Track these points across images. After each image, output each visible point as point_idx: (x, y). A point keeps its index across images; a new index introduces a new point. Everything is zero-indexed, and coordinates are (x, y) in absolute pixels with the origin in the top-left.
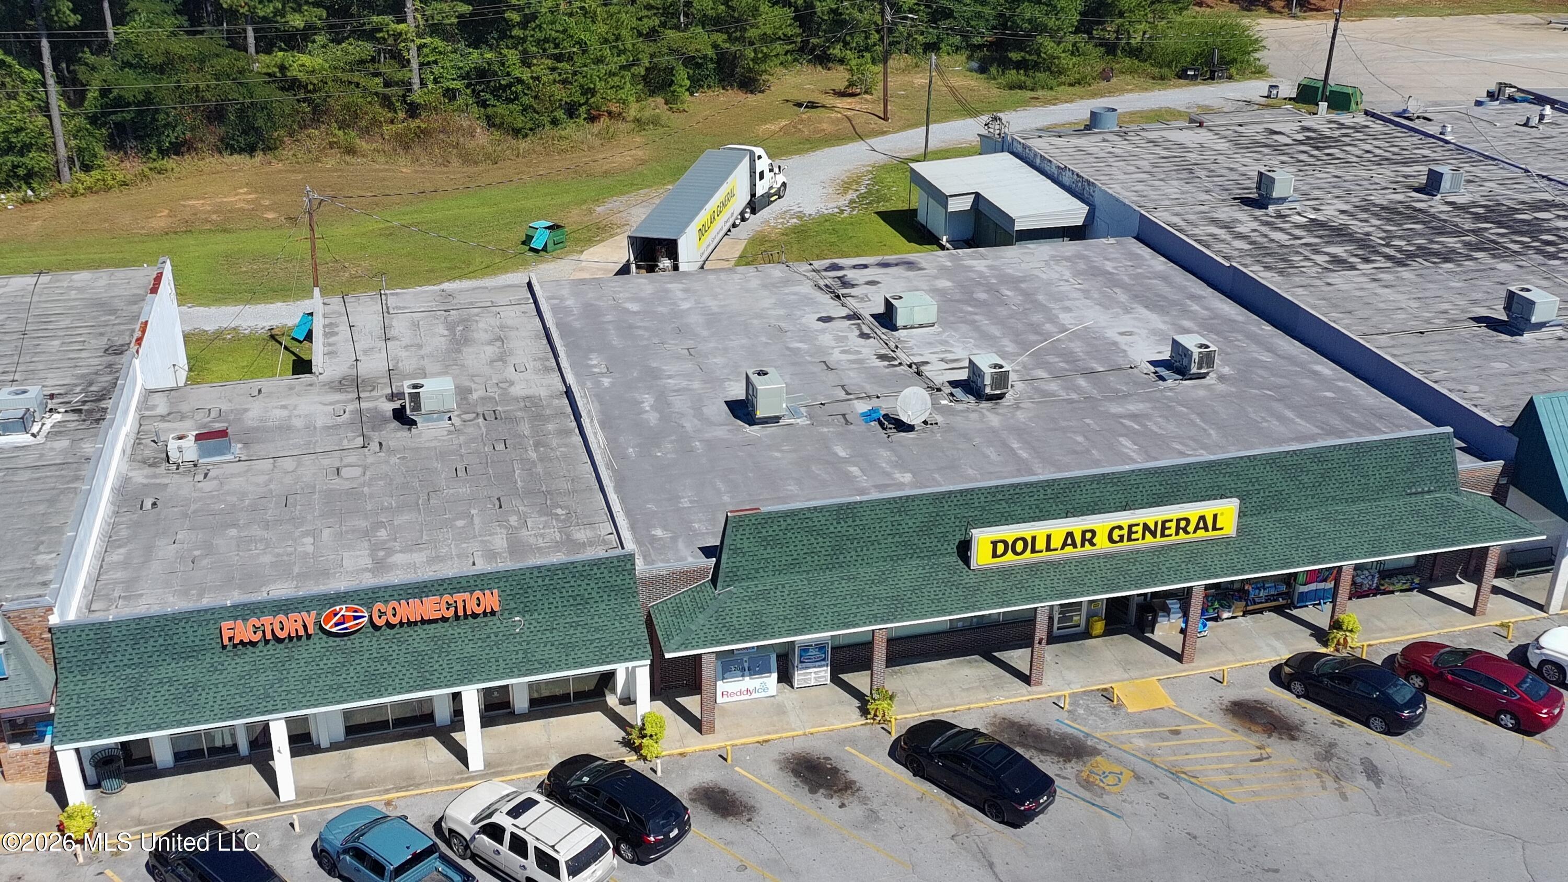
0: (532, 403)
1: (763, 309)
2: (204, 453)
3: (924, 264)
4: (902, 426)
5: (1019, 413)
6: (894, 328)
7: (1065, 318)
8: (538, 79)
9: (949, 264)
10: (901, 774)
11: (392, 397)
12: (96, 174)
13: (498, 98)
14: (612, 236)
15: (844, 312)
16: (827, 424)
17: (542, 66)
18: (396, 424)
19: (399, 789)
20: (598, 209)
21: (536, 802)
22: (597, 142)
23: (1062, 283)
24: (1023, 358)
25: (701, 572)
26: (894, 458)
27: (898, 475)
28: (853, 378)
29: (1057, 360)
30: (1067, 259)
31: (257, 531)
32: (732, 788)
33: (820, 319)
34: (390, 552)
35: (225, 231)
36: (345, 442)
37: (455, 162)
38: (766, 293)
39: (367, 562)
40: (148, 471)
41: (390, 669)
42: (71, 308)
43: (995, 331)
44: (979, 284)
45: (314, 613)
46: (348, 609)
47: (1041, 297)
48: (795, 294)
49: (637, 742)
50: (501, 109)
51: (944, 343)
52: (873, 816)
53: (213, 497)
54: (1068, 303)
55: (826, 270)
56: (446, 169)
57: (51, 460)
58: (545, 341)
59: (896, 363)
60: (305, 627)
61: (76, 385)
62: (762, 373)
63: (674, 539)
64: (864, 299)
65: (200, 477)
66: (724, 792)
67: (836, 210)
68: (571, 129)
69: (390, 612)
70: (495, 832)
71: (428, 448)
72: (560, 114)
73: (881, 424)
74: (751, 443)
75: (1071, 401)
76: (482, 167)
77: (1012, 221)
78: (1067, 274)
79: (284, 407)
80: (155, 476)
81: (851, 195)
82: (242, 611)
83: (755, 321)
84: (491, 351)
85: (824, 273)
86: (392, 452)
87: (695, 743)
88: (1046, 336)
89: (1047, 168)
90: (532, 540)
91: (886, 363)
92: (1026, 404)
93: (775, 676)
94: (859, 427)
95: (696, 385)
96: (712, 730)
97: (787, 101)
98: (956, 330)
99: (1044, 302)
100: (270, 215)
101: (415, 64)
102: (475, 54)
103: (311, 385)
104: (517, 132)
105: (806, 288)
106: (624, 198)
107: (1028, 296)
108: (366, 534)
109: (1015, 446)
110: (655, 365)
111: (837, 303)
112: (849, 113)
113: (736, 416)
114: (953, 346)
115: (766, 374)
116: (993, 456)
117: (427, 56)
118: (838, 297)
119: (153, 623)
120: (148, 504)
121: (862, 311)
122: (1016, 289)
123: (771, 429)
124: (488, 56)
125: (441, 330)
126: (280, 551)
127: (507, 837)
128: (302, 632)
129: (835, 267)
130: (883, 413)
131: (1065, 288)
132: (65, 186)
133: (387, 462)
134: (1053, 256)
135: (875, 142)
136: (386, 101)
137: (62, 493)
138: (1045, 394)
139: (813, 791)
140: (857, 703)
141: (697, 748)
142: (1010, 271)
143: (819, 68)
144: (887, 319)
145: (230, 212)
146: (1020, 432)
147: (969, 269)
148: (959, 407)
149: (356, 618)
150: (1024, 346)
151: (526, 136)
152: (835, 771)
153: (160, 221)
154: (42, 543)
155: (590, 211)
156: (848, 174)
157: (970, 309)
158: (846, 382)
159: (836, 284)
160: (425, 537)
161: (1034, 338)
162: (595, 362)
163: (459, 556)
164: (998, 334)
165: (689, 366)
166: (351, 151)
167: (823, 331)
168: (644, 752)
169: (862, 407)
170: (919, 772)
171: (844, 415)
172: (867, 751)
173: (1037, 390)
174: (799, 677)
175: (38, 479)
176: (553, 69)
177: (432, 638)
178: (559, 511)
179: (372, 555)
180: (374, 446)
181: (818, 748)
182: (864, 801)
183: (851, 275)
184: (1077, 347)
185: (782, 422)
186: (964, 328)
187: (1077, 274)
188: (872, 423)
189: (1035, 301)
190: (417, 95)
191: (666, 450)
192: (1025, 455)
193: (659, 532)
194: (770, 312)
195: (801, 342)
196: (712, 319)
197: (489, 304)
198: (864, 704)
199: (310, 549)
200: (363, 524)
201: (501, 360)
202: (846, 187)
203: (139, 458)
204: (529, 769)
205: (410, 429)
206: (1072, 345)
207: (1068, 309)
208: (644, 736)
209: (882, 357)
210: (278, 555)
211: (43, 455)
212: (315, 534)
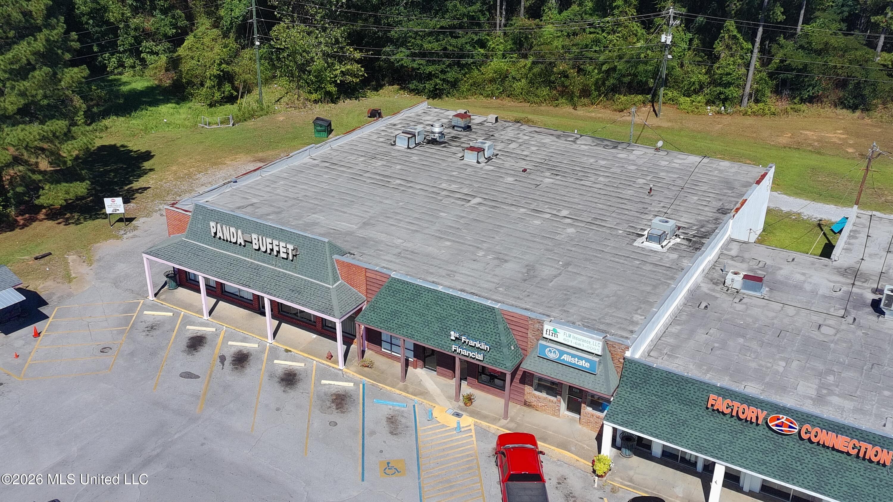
2: (745, 287)
11: (875, 291)
12: (761, 105)
18: (871, 309)
31: (754, 345)
34: (831, 393)
35: (819, 153)
36: (832, 310)
39: (813, 393)
40: (711, 286)
41: (800, 468)
42: (712, 180)
45: (765, 412)
46: (787, 420)
53: (739, 315)
57: (664, 263)
60: (757, 418)
61: (695, 225)
65: (737, 300)
69: (813, 433)
71: (886, 333)
79: (804, 274)
80: (713, 290)
82: (724, 393)
86: (860, 327)
100: (850, 150)
103: (826, 266)
108: (820, 375)
119: (675, 378)
120: (703, 306)
126: (763, 363)
128: (754, 420)
132: (742, 108)
133: (854, 333)
137: (662, 283)
145: (826, 142)
149: (790, 427)
153: (784, 140)
154: (641, 308)
160: (858, 393)
163: (876, 415)
175: (654, 272)
177: (835, 462)
179: (818, 390)
180: (850, 319)
199: (781, 369)
200: (820, 367)
203: (710, 277)
205: (878, 316)
210: (760, 365)
211: (662, 259)
212: (788, 361)
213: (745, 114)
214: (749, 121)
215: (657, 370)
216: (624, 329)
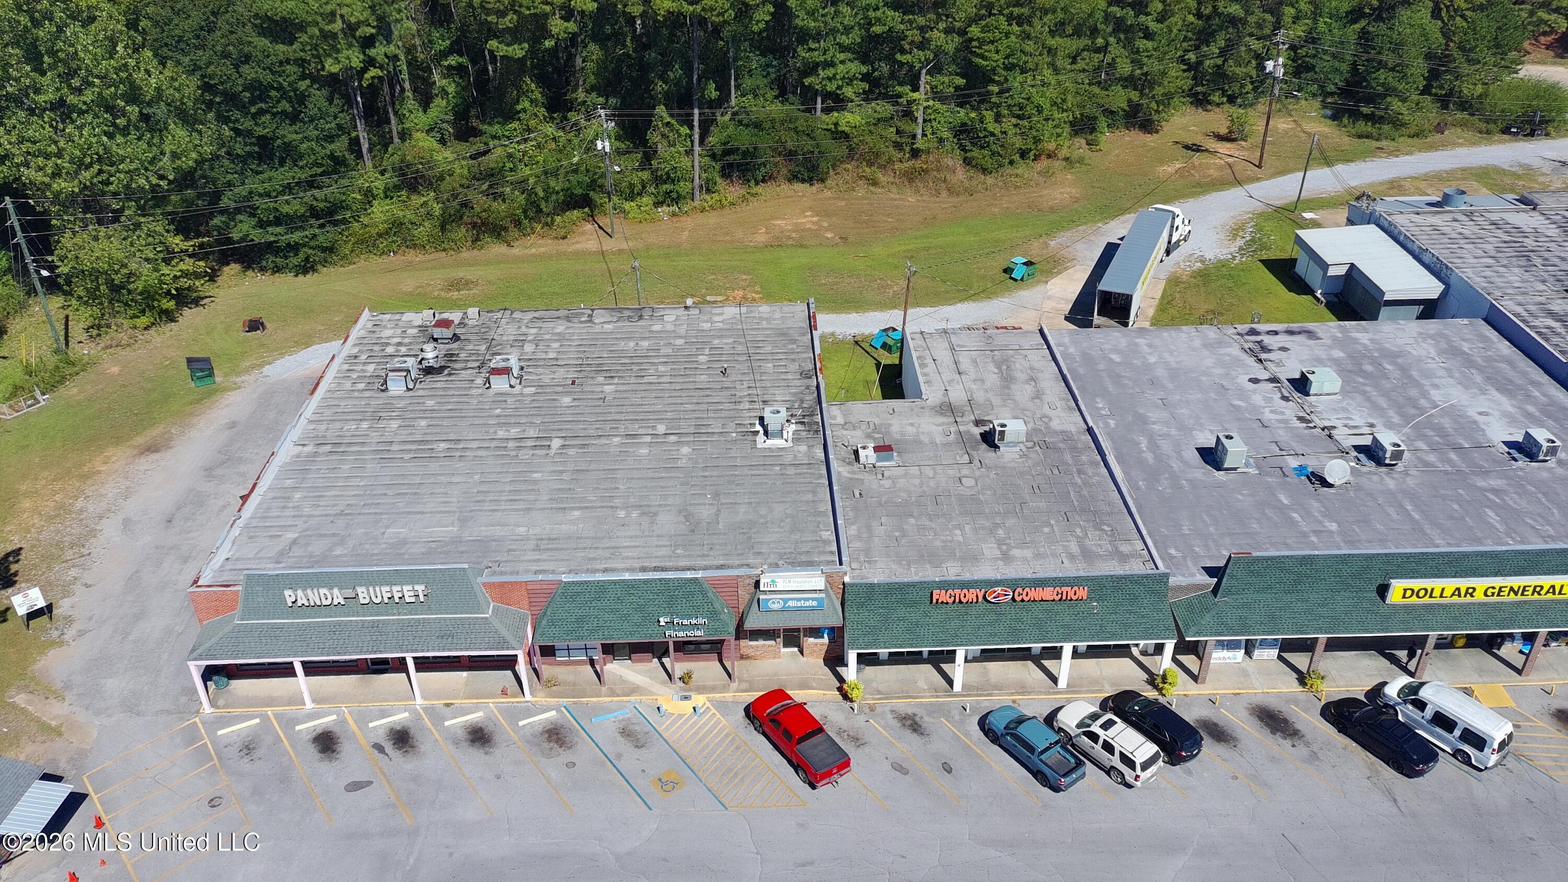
0: (1066, 436)
1: (1207, 368)
2: (879, 459)
3: (1320, 334)
4: (1325, 483)
5: (1408, 479)
6: (1307, 394)
7: (1435, 395)
8: (1005, 133)
9: (1340, 335)
10: (1329, 730)
11: (978, 423)
12: (715, 196)
13: (974, 144)
14: (1066, 269)
15: (1266, 375)
16: (1271, 476)
17: (1008, 123)
18: (984, 446)
19: (1019, 694)
20: (1052, 243)
21: (1115, 723)
22: (1042, 180)
23: (1429, 360)
24: (1406, 430)
25: (1206, 586)
26: (1323, 509)
27: (1327, 524)
28: (1282, 435)
29: (1432, 433)
30: (1432, 337)
31: (925, 521)
32: (1221, 723)
33: (1250, 380)
34: (1010, 547)
35: (802, 246)
36: (957, 457)
37: (944, 193)
38: (1206, 353)
39: (997, 553)
40: (848, 468)
41: (1023, 627)
42: (768, 335)
43: (1383, 402)
44: (1365, 356)
45: (983, 590)
46: (1001, 590)
47: (1414, 373)
48: (1229, 355)
49: (1161, 685)
50: (976, 153)
51: (1345, 410)
52: (1314, 756)
53: (892, 492)
54: (1436, 381)
55: (1247, 334)
56: (938, 200)
57: (801, 459)
58: (1063, 384)
59: (1312, 425)
60: (977, 596)
61: (795, 402)
62: (1229, 437)
63: (1184, 558)
64: (1279, 364)
65: (878, 476)
66: (1216, 725)
67: (1230, 256)
68: (1022, 169)
69: (1025, 594)
70: (1094, 737)
71: (1010, 468)
72: (1017, 157)
73: (1310, 480)
74: (1221, 485)
75: (1447, 473)
76: (962, 198)
77: (1383, 293)
78: (1433, 353)
79: (914, 425)
80: (853, 472)
81: (1240, 242)
82: (945, 585)
83: (1204, 378)
84: (1029, 389)
85: (1247, 337)
86: (989, 468)
87: (1193, 689)
88: (1422, 411)
89: (1409, 245)
90: (1094, 548)
91: (1305, 425)
92: (1413, 472)
93: (1243, 651)
94: (1293, 479)
95: (1173, 432)
96: (1204, 682)
97: (1177, 142)
98: (1352, 399)
99: (1417, 378)
100: (829, 235)
101: (920, 120)
102: (962, 112)
103: (905, 408)
104: (985, 171)
105: (1235, 351)
106: (1068, 234)
107: (1404, 370)
108: (992, 532)
109: (1409, 508)
110: (1141, 411)
111: (1259, 366)
112: (1230, 160)
113: (1206, 462)
114: (1352, 413)
115: (1232, 438)
116: (1394, 515)
117: (930, 114)
118: (1260, 360)
119: (897, 587)
120: (857, 494)
121: (1279, 375)
122: (1394, 363)
123: (1232, 476)
124: (973, 115)
125: (992, 367)
126: (944, 538)
127: (1101, 742)
128: (975, 600)
129: (1253, 332)
130: (1310, 470)
131: (1432, 365)
132: (697, 203)
133: (988, 476)
134: (1420, 333)
135: (1252, 188)
136: (898, 146)
137: (817, 485)
138: (1427, 464)
139: (1273, 733)
140: (1295, 676)
141: (1195, 692)
142: (1387, 345)
143: (1200, 110)
144: (1301, 384)
145: (803, 231)
146: (1411, 495)
147: (1356, 341)
148: (1364, 469)
149: (1006, 595)
150: (1407, 419)
151: (991, 173)
152: (1286, 721)
153: (761, 237)
154: (820, 522)
155: (1047, 245)
156: (1234, 220)
157: (1361, 380)
158: (1278, 439)
159: (1256, 348)
160: (1027, 538)
161: (1413, 411)
162: (1100, 406)
163: (1053, 555)
164: (1385, 405)
165: (1165, 415)
166: (875, 183)
167: (1255, 391)
168: (1164, 692)
169: (1293, 463)
170: (1342, 730)
171: (1281, 468)
172: (1306, 710)
173: (1418, 458)
174: (1257, 653)
175: (801, 473)
176: (1016, 126)
177: (1045, 611)
178: (1105, 527)
179: (1000, 548)
180: (977, 463)
181: (1274, 704)
182: (1307, 744)
183: (1267, 340)
184: (1447, 423)
185: (1239, 470)
186: (1359, 398)
187: (1441, 352)
188: (1303, 478)
189: (1410, 377)
190: (920, 144)
191: (1164, 485)
192: (1417, 517)
193: (1173, 551)
194: (1213, 370)
195: (1240, 400)
196: (1174, 374)
197: (1018, 347)
198: (1302, 679)
199: (961, 539)
200: (984, 523)
201: (1038, 398)
202: (1234, 233)
203: (839, 457)
204: (1093, 692)
205: (995, 451)
206: (1442, 421)
207: (1436, 387)
208: (1165, 683)
209: (1301, 419)
210: (943, 541)
211: (795, 456)
212: (960, 527)
213: (703, 210)
214: (712, 219)
215: (879, 585)
216: (824, 553)
